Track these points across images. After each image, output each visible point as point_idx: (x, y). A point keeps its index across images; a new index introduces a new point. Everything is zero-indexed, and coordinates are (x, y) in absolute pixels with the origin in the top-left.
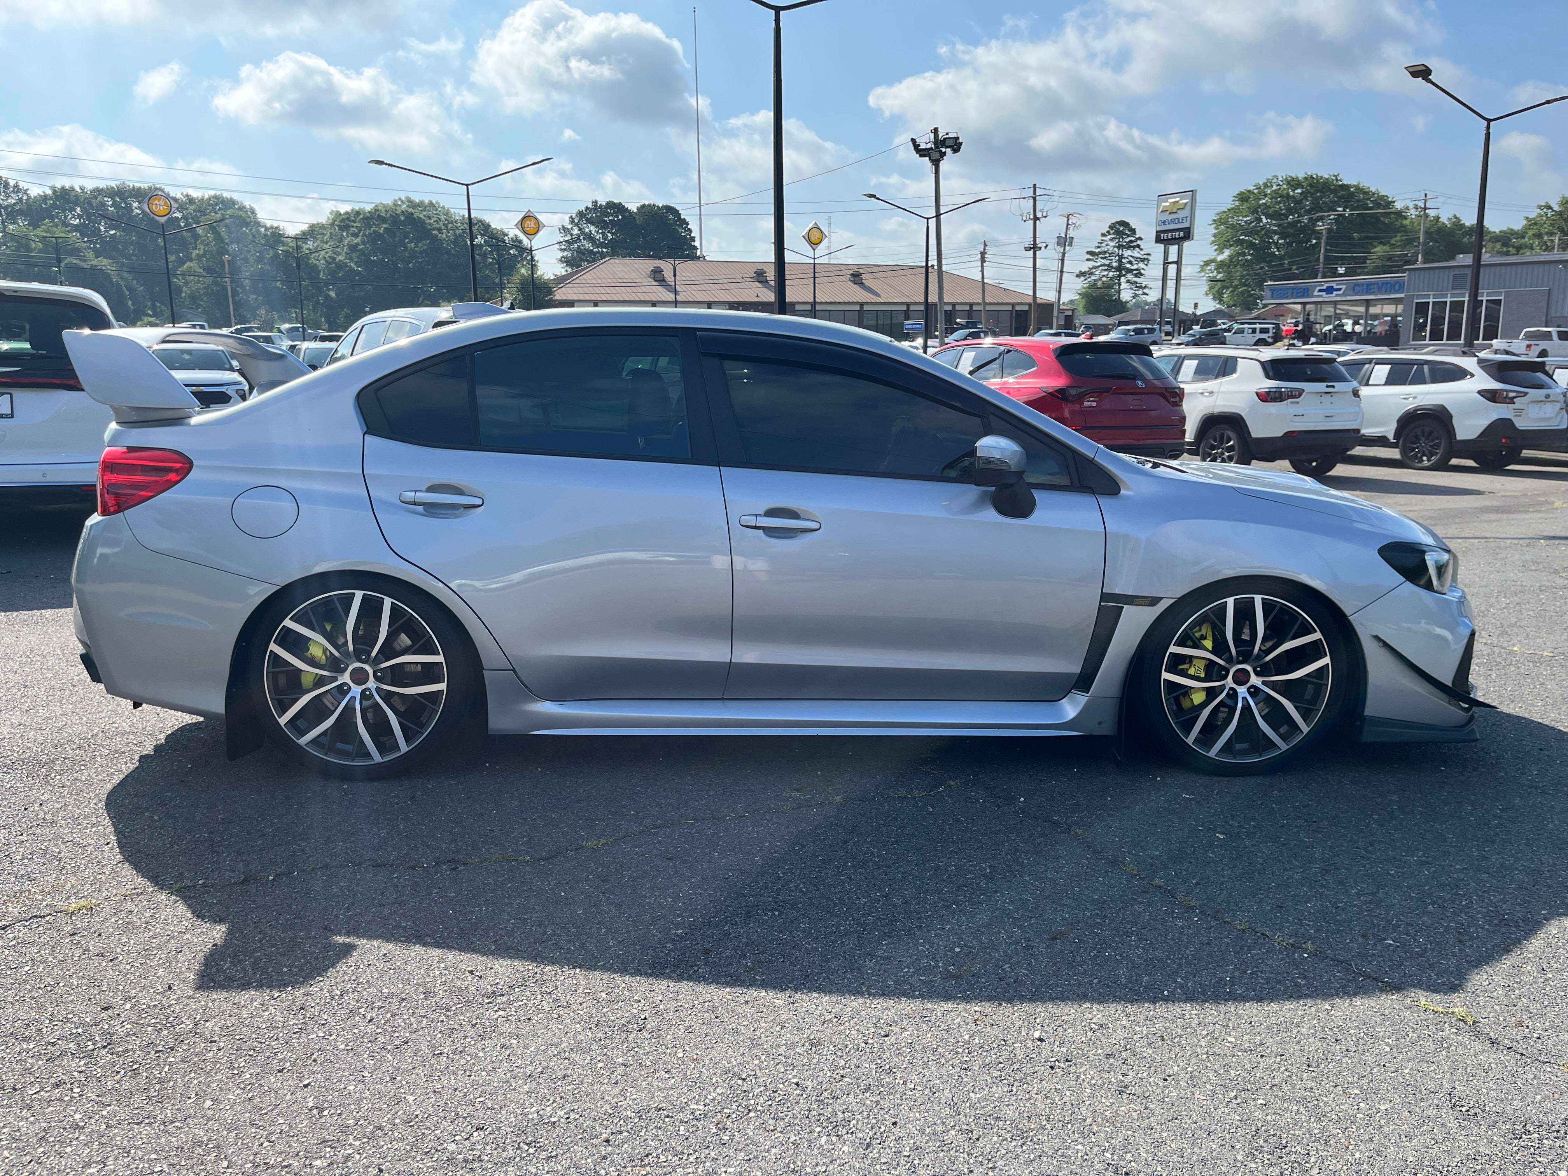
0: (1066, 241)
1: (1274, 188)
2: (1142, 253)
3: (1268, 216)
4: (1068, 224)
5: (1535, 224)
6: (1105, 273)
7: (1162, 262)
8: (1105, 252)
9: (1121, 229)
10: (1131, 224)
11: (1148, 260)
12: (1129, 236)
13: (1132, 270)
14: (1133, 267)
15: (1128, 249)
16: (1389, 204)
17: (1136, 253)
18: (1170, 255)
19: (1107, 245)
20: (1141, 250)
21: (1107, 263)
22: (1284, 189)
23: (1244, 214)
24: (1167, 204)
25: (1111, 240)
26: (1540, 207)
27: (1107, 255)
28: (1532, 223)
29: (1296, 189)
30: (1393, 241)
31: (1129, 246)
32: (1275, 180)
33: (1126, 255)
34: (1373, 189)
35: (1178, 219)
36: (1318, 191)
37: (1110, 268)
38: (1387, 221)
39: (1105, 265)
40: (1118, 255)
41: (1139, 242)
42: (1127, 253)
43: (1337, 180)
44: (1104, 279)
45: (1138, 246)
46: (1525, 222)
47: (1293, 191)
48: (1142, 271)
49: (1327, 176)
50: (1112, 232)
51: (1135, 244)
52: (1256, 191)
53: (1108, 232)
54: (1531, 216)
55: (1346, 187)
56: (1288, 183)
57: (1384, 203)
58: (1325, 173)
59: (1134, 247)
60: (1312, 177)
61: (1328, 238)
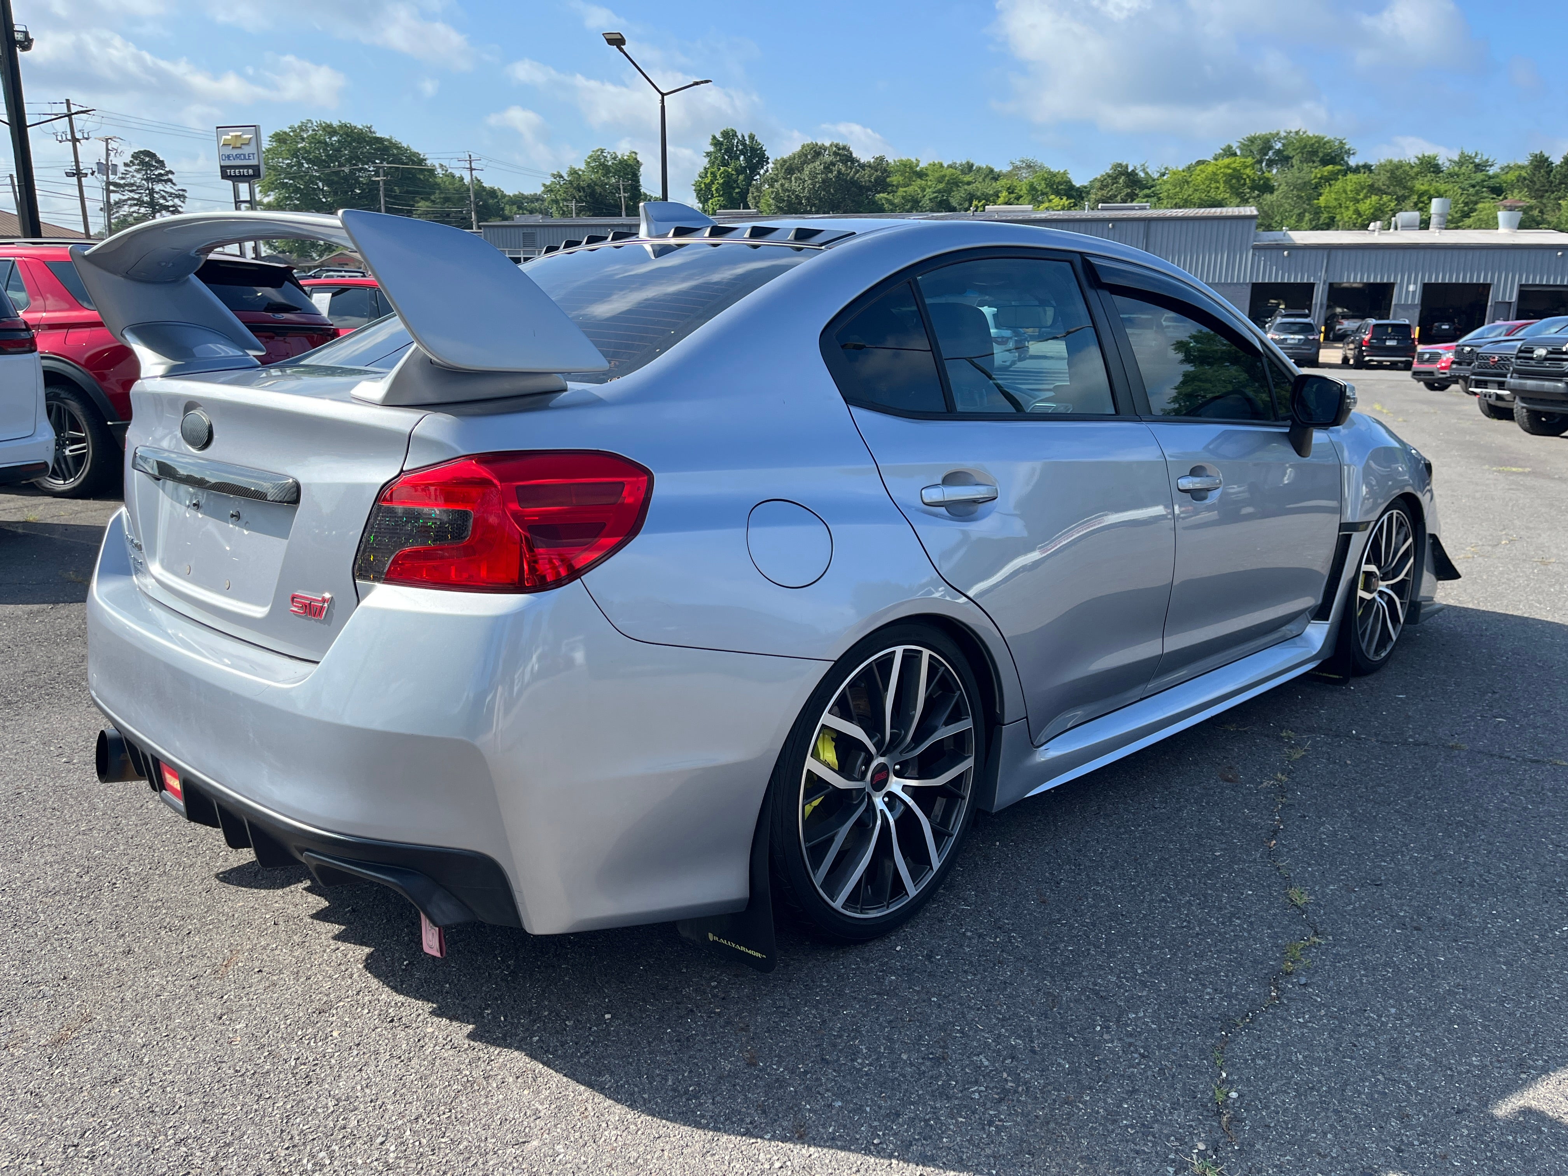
0: (108, 169)
1: (310, 132)
2: (176, 188)
3: (309, 161)
4: (108, 150)
5: (551, 191)
6: (136, 208)
7: (233, 201)
8: (132, 185)
9: (147, 159)
10: (158, 155)
11: (185, 197)
12: (157, 168)
13: (169, 206)
14: (167, 204)
15: (158, 182)
16: (421, 161)
17: (168, 188)
18: (241, 194)
19: (133, 176)
20: (174, 184)
21: (136, 196)
22: (321, 135)
23: (285, 156)
24: (229, 137)
25: (138, 171)
26: (553, 175)
27: (135, 188)
28: (549, 189)
29: (333, 136)
30: (432, 197)
31: (159, 179)
32: (310, 125)
33: (157, 189)
34: (405, 145)
35: (244, 155)
36: (354, 140)
37: (140, 203)
38: (422, 177)
39: (133, 199)
40: (148, 189)
41: (170, 176)
42: (158, 187)
43: (371, 132)
44: (135, 215)
45: (170, 180)
46: (543, 188)
47: (330, 138)
48: (180, 209)
49: (361, 127)
50: (136, 162)
51: (166, 178)
52: (291, 134)
53: (131, 162)
54: (548, 183)
55: (380, 140)
56: (324, 129)
57: (417, 160)
58: (359, 123)
59: (166, 181)
60: (346, 126)
61: (385, 189)
